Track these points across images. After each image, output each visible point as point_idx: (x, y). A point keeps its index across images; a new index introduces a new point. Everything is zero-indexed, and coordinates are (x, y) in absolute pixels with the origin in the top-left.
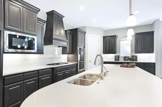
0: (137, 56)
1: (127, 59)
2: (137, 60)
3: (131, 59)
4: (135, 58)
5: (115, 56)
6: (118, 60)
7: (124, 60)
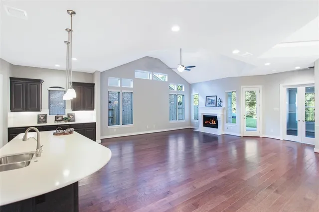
0: (75, 114)
1: (60, 119)
2: (74, 121)
3: (67, 118)
4: (71, 117)
5: (38, 115)
6: (45, 122)
7: (55, 121)
